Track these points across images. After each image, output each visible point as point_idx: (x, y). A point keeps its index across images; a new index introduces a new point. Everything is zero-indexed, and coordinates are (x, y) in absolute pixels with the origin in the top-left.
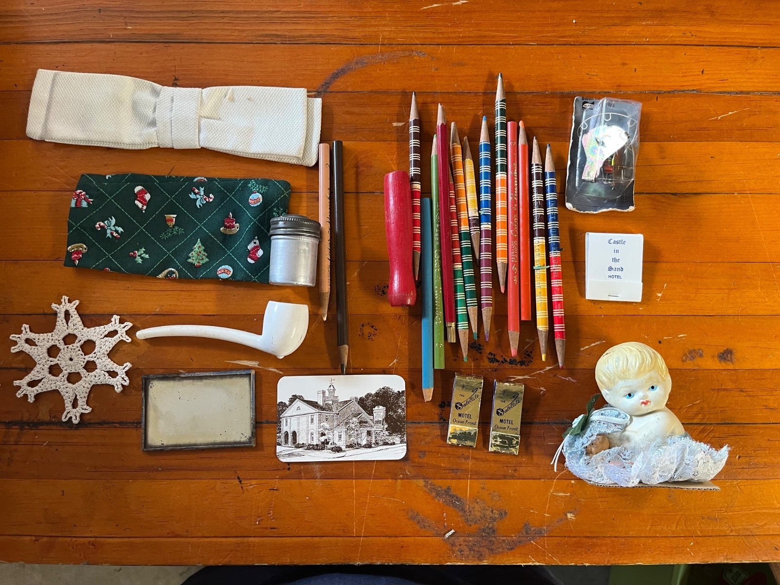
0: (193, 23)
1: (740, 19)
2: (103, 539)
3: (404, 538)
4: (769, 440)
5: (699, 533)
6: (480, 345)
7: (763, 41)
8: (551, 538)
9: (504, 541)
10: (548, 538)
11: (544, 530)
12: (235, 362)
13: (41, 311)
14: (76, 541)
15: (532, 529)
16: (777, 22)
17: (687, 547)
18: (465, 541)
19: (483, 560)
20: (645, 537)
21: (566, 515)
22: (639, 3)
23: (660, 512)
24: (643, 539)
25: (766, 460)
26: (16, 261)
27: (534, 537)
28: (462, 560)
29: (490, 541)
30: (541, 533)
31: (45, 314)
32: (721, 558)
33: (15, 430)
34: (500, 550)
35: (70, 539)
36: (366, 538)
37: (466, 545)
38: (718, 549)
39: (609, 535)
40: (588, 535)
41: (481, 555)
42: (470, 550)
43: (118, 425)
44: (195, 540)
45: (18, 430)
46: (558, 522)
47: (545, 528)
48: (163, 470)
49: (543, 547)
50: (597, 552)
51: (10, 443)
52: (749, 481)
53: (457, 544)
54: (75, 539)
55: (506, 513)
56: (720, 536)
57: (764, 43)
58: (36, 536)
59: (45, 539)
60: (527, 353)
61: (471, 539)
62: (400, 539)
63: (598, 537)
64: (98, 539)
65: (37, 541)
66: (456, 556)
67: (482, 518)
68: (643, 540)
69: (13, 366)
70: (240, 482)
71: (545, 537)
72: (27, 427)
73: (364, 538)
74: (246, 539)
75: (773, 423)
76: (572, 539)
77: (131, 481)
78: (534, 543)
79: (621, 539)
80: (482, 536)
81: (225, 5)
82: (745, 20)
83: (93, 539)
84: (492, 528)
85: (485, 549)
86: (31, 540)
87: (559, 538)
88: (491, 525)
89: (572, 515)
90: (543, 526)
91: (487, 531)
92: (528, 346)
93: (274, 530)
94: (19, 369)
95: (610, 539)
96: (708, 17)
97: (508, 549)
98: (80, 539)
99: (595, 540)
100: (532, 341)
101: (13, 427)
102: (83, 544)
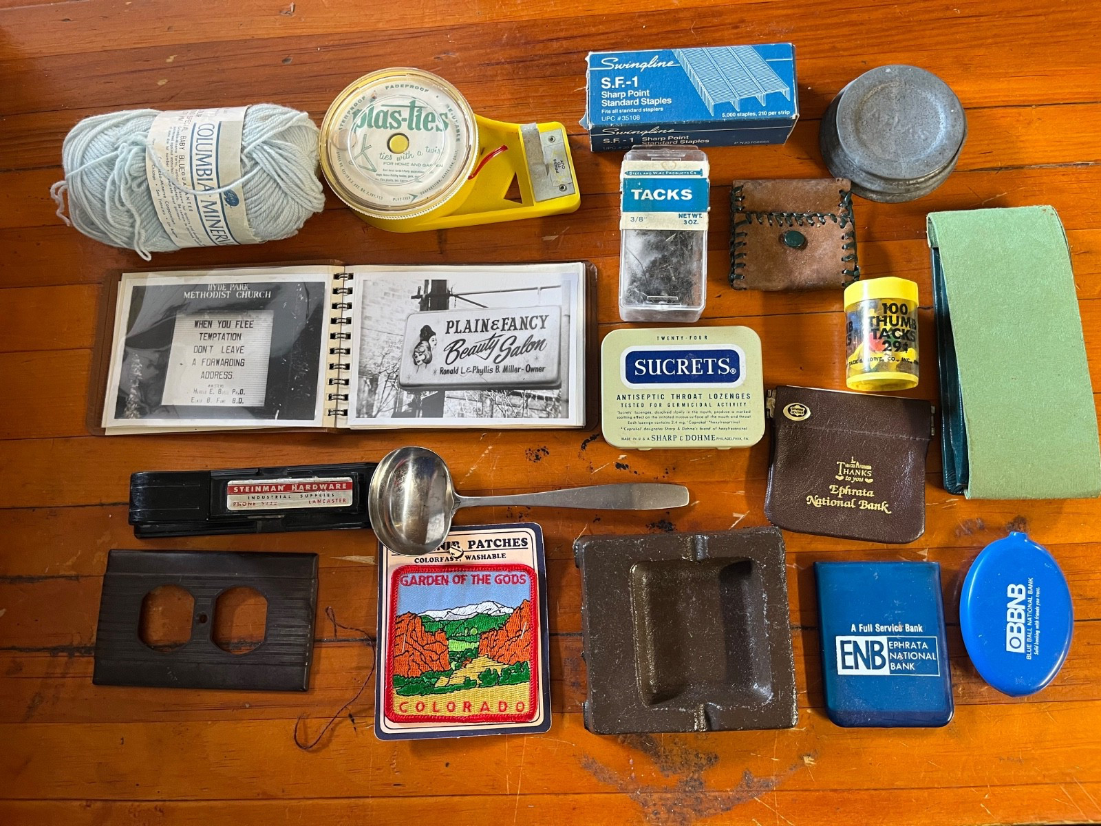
1: (1004, 71)
2: (175, 803)
3: (576, 796)
4: (1089, 644)
5: (996, 781)
7: (1040, 98)
8: (782, 793)
9: (716, 798)
10: (779, 793)
11: (772, 781)
12: (344, 558)
13: (97, 501)
14: (138, 806)
15: (755, 780)
16: (1055, 71)
17: (981, 802)
18: (661, 799)
20: (918, 788)
21: (802, 759)
22: (862, 62)
23: (937, 752)
24: (915, 791)
25: (1086, 672)
26: (67, 438)
27: (758, 791)
29: (696, 798)
30: (768, 786)
31: (102, 505)
32: (1032, 817)
33: (63, 658)
34: (712, 811)
35: (130, 803)
36: (523, 796)
37: (663, 805)
38: (1025, 803)
39: (865, 788)
40: (835, 787)
41: (684, 819)
42: (669, 812)
44: (294, 803)
45: (66, 658)
46: (791, 769)
47: (773, 778)
48: (251, 707)
49: (772, 805)
50: (849, 812)
51: (56, 675)
52: (1065, 704)
53: (650, 803)
54: (138, 803)
55: (716, 757)
56: (1027, 784)
57: (1039, 100)
58: (87, 800)
59: (99, 804)
61: (669, 796)
62: (571, 797)
63: (849, 790)
64: (168, 803)
65: (89, 806)
66: (649, 821)
67: (683, 766)
68: (915, 793)
69: (61, 574)
70: (353, 721)
71: (773, 791)
73: (521, 796)
74: (361, 801)
75: (1092, 620)
76: (813, 793)
77: (209, 723)
78: (759, 801)
79: (883, 793)
80: (685, 791)
82: (1012, 71)
83: (161, 803)
84: (699, 779)
85: (689, 810)
86: (80, 805)
87: (794, 793)
88: (696, 776)
89: (810, 758)
90: (769, 775)
91: (691, 784)
92: (737, 522)
93: (399, 787)
94: (69, 578)
95: (867, 792)
96: (960, 71)
97: (723, 810)
98: (144, 804)
99: (846, 794)
100: (742, 516)
101: (60, 654)
102: (149, 810)
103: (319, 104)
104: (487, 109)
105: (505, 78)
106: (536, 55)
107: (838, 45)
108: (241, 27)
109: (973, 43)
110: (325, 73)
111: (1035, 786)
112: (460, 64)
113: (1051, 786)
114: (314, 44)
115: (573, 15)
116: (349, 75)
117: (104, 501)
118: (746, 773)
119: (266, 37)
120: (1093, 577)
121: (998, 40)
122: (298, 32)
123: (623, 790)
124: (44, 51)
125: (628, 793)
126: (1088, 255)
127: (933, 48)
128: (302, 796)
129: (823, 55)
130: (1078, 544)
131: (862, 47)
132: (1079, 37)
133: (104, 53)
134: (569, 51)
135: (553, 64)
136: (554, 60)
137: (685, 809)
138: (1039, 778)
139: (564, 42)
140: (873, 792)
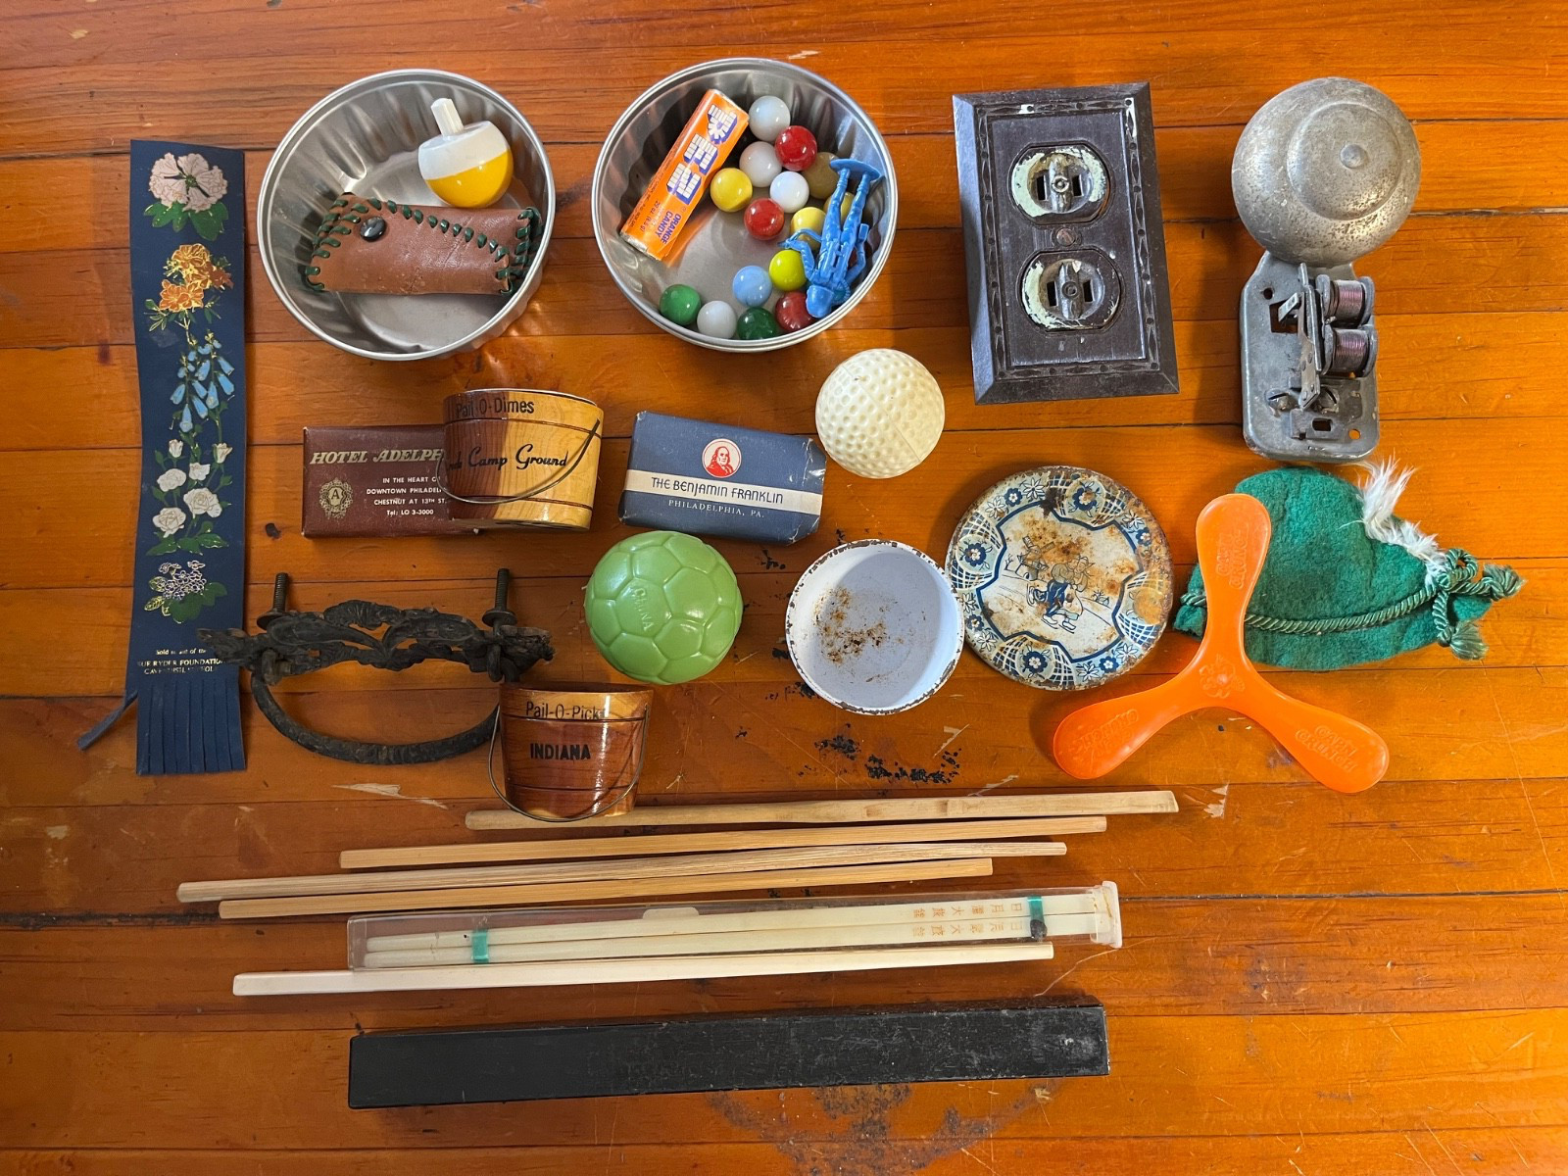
0: (271, 112)
1: (1374, 66)
2: (89, 1152)
3: (698, 1147)
4: (1455, 929)
5: (1313, 1127)
6: (851, 741)
7: (1423, 109)
8: (1002, 1143)
9: (905, 1150)
10: (997, 1142)
11: (988, 1125)
12: (353, 787)
14: (35, 1156)
15: (963, 1123)
16: (1449, 69)
17: (1289, 1157)
18: (823, 1151)
20: (1199, 1136)
21: (1033, 1092)
22: (1163, 43)
23: (1229, 1083)
24: (1195, 1140)
25: (1450, 971)
27: (967, 1140)
29: (876, 1150)
30: (981, 1132)
34: (898, 1168)
35: (22, 1153)
36: (619, 1148)
37: (826, 1160)
38: (1353, 1160)
39: (1122, 1134)
40: (1079, 1133)
42: (835, 1170)
43: (116, 920)
44: (269, 1155)
46: (1015, 1107)
47: (990, 1120)
48: (205, 1012)
49: (987, 1160)
50: (1099, 1169)
52: (1417, 1015)
53: (808, 1157)
54: (34, 1153)
55: (907, 1090)
56: (1358, 1132)
57: (1422, 113)
60: (947, 757)
61: (836, 1146)
62: (690, 1149)
63: (1100, 1138)
64: (79, 1153)
67: (858, 1101)
68: (1195, 1143)
71: (989, 1139)
73: (614, 1148)
74: (372, 1155)
75: (1462, 894)
76: (1047, 1143)
77: (141, 1034)
78: (968, 1153)
79: (1149, 1142)
80: (859, 1140)
81: (334, 73)
82: (1385, 66)
83: (70, 1153)
84: (880, 1122)
85: (865, 1167)
87: (1020, 1141)
88: (877, 1117)
89: (1044, 1091)
90: (984, 1116)
91: (869, 1129)
92: (949, 741)
93: (431, 1135)
95: (1126, 1141)
96: (1308, 64)
97: (914, 1167)
98: (42, 1153)
99: (1094, 1145)
100: (957, 732)
102: (51, 1162)
103: (323, 74)
104: (587, 94)
105: (618, 44)
106: (667, 11)
107: (1128, 16)
109: (1329, 21)
110: (332, 25)
111: (1369, 1135)
112: (549, 19)
113: (1392, 1134)
116: (371, 29)
118: (949, 1112)
120: (1465, 830)
121: (1367, 17)
123: (768, 1139)
125: (776, 1142)
126: (1483, 351)
127: (1270, 26)
128: (282, 1147)
129: (1104, 30)
130: (1445, 782)
131: (1163, 19)
132: (1486, 19)
134: (718, 7)
135: (693, 26)
136: (695, 20)
137: (859, 1166)
138: (1375, 1124)
140: (1134, 1141)
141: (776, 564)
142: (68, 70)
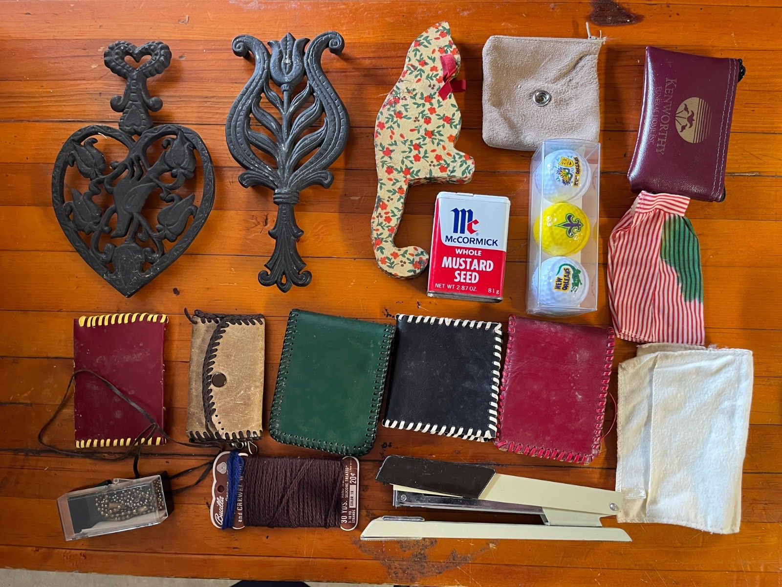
0: (180, 107)
2: (93, 551)
3: (347, 561)
5: (606, 566)
8: (474, 565)
9: (433, 566)
10: (472, 565)
11: (469, 558)
13: (45, 355)
14: (70, 552)
15: (459, 556)
17: (595, 578)
18: (400, 565)
19: (415, 581)
20: (557, 567)
21: (489, 545)
23: (572, 546)
26: (24, 311)
27: (460, 563)
28: (397, 581)
29: (422, 566)
30: (466, 560)
31: (48, 358)
33: (21, 457)
34: (430, 574)
35: (64, 551)
37: (400, 568)
39: (525, 564)
40: (507, 563)
41: (413, 578)
42: (404, 572)
43: (107, 454)
44: (169, 556)
45: (24, 457)
46: (481, 551)
47: (470, 556)
49: (468, 572)
50: (514, 578)
51: (17, 467)
53: (393, 567)
54: (69, 551)
55: (435, 542)
56: (625, 569)
58: (36, 547)
59: (43, 550)
61: (405, 563)
62: (344, 561)
63: (516, 565)
64: (88, 552)
65: (38, 551)
66: (391, 578)
67: (415, 545)
68: (555, 570)
69: (21, 401)
70: (209, 507)
71: (469, 563)
72: (31, 454)
73: (313, 559)
74: (212, 557)
76: (493, 566)
78: (460, 569)
79: (536, 568)
80: (415, 561)
81: (208, 91)
83: (84, 551)
84: (423, 554)
85: (417, 573)
86: (32, 550)
87: (482, 565)
88: (422, 552)
89: (493, 545)
90: (467, 554)
91: (419, 556)
93: (237, 550)
94: (26, 404)
95: (526, 567)
97: (437, 573)
98: (73, 551)
99: (513, 568)
101: (20, 454)
102: (76, 555)
106: (354, 68)
108: (151, 30)
110: (208, 69)
111: (630, 571)
113: (639, 571)
114: (201, 47)
115: (380, 42)
117: (50, 355)
118: (453, 551)
119: (168, 38)
122: (191, 37)
123: (377, 559)
124: (12, 35)
125: (379, 560)
128: (174, 552)
133: (54, 41)
134: (376, 67)
137: (414, 572)
138: (632, 566)
139: (374, 60)
140: (530, 568)
141: (391, 316)
142: (90, 82)
